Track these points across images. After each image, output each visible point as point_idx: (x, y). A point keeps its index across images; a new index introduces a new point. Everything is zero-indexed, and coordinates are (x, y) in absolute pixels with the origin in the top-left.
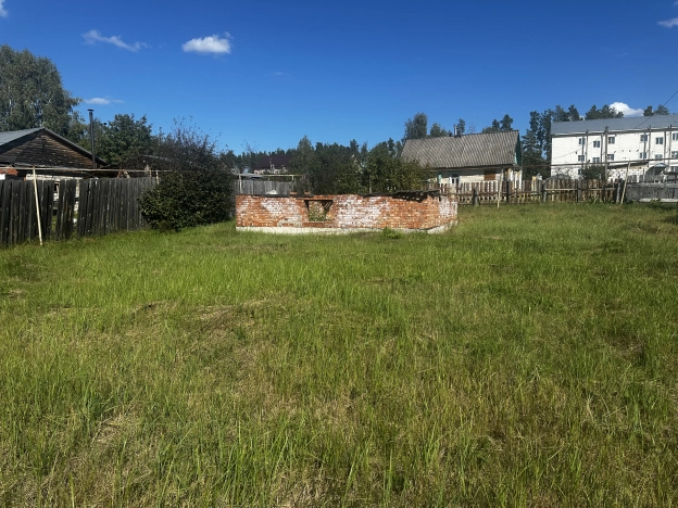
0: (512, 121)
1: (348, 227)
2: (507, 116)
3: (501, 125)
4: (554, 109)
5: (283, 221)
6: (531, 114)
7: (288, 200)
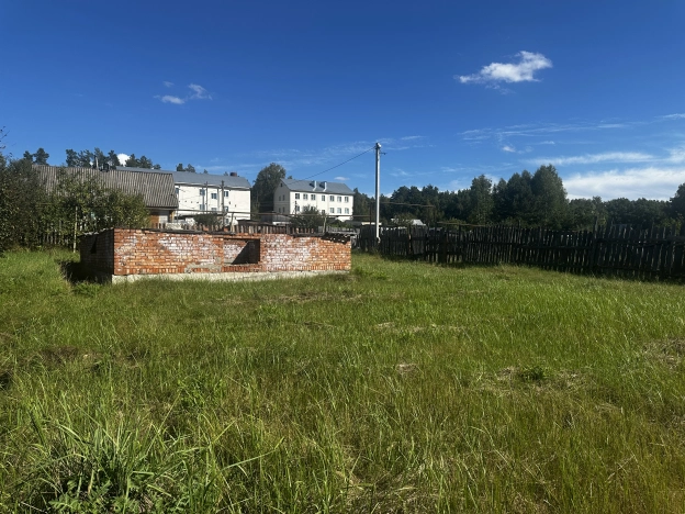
0: (47, 156)
1: (277, 270)
2: (41, 150)
3: (34, 159)
4: (93, 151)
5: (194, 266)
6: (68, 152)
7: (201, 238)
